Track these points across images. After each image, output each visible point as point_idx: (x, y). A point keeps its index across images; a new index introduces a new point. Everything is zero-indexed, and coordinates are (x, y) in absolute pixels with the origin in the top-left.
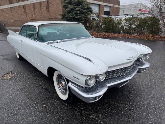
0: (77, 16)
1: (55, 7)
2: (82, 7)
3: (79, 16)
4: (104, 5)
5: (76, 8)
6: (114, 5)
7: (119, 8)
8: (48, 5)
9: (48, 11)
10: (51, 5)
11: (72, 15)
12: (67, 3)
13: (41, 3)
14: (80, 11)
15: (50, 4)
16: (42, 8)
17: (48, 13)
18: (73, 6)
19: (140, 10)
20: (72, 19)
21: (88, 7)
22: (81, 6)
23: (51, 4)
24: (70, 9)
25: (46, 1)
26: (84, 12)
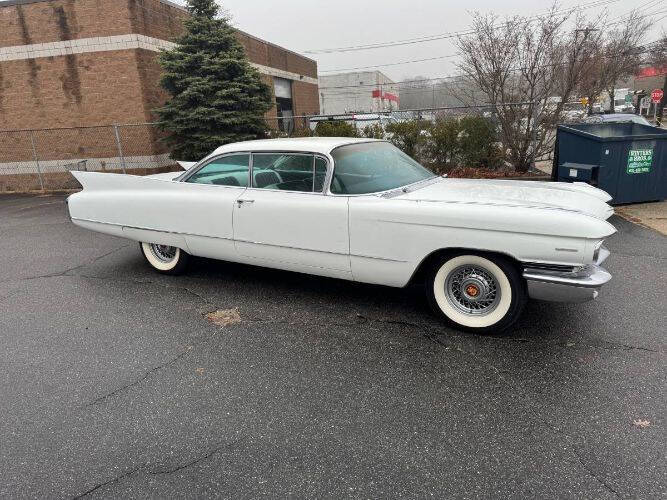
0: (226, 116)
1: (110, 83)
2: (242, 85)
3: (235, 116)
4: (274, 74)
5: (220, 89)
6: (301, 77)
7: (317, 85)
8: (74, 73)
9: (73, 96)
10: (87, 73)
11: (210, 113)
12: (180, 70)
13: (38, 63)
14: (236, 99)
15: (80, 69)
16: (43, 86)
17: (74, 107)
18: (209, 81)
19: (376, 94)
20: (209, 128)
21: (260, 85)
22: (239, 81)
23: (87, 68)
24: (199, 91)
25: (63, 59)
26: (250, 103)
